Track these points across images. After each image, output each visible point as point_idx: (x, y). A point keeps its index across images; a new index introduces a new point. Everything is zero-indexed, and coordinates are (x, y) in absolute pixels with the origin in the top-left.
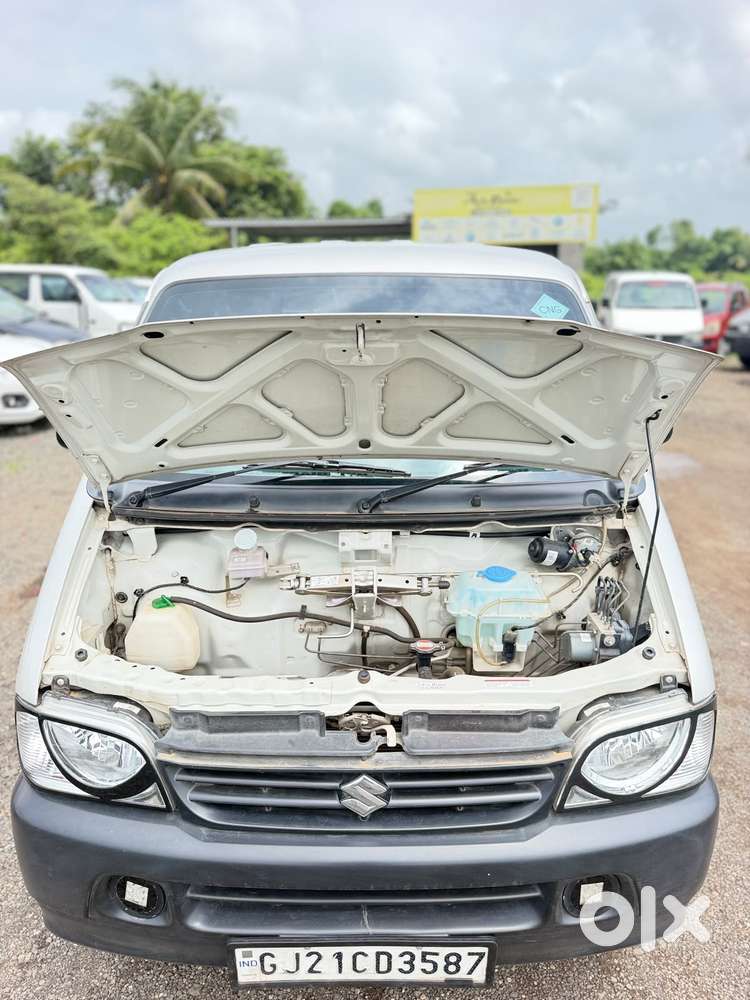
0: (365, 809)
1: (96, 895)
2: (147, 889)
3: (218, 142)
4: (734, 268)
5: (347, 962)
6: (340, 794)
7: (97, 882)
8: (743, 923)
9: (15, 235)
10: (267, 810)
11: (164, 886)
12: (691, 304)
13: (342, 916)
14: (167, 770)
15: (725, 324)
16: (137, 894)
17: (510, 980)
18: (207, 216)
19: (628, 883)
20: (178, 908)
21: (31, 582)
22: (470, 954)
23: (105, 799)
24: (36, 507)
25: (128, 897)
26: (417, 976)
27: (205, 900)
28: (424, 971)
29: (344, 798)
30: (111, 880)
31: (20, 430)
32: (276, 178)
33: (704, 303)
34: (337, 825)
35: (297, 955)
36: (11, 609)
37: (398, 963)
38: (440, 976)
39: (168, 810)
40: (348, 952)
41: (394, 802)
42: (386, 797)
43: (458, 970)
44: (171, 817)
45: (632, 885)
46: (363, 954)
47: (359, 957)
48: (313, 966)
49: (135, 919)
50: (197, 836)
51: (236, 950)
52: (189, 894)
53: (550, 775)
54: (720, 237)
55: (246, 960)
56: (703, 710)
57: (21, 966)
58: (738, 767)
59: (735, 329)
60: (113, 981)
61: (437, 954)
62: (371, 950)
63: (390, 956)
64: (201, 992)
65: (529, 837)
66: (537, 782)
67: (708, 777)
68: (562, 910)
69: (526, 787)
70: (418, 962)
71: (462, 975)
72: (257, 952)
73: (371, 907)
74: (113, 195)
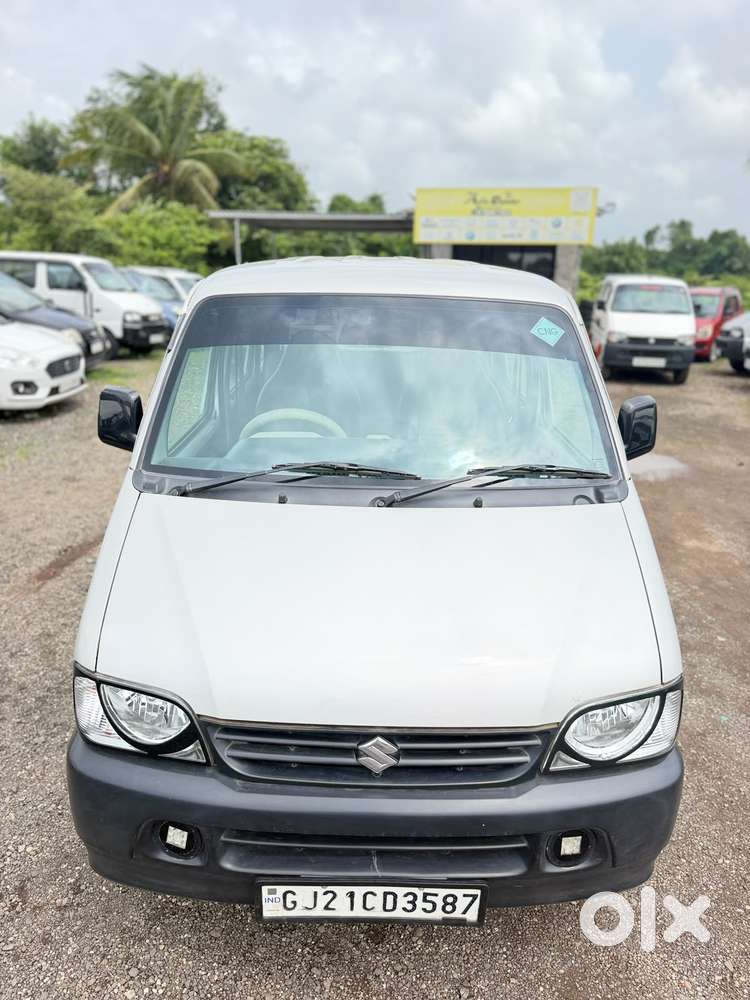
0: (378, 766)
1: (142, 836)
2: (186, 833)
3: (220, 132)
4: (730, 270)
5: (358, 900)
6: (357, 753)
7: (143, 826)
8: (706, 886)
9: (17, 220)
10: (293, 766)
11: (202, 829)
12: (684, 309)
13: (355, 861)
14: (209, 729)
15: (717, 328)
16: (177, 837)
17: (497, 929)
18: (209, 208)
19: (603, 837)
20: (213, 850)
21: (47, 564)
22: (465, 896)
23: (152, 755)
24: (48, 493)
25: (169, 840)
26: (418, 914)
27: (237, 844)
28: (424, 910)
29: (361, 756)
30: (155, 825)
31: (28, 416)
32: (278, 170)
33: (697, 308)
34: (353, 780)
35: (316, 893)
36: (30, 589)
37: (402, 902)
38: (438, 915)
39: (207, 764)
40: (359, 891)
41: (403, 762)
42: (397, 756)
43: (454, 910)
44: (209, 771)
45: (606, 839)
46: (372, 893)
47: (369, 896)
48: (329, 903)
49: (174, 860)
50: (233, 787)
51: (263, 888)
52: (222, 838)
53: (538, 742)
54: (717, 238)
55: (271, 897)
56: (671, 689)
57: (59, 908)
58: (709, 751)
59: (728, 333)
60: (143, 924)
61: (436, 895)
62: (380, 890)
63: (395, 896)
64: (222, 934)
65: (519, 794)
66: (527, 747)
67: (674, 748)
68: (546, 860)
69: (517, 752)
70: (419, 903)
71: (457, 914)
72: (281, 890)
73: (380, 853)
74: (115, 181)
